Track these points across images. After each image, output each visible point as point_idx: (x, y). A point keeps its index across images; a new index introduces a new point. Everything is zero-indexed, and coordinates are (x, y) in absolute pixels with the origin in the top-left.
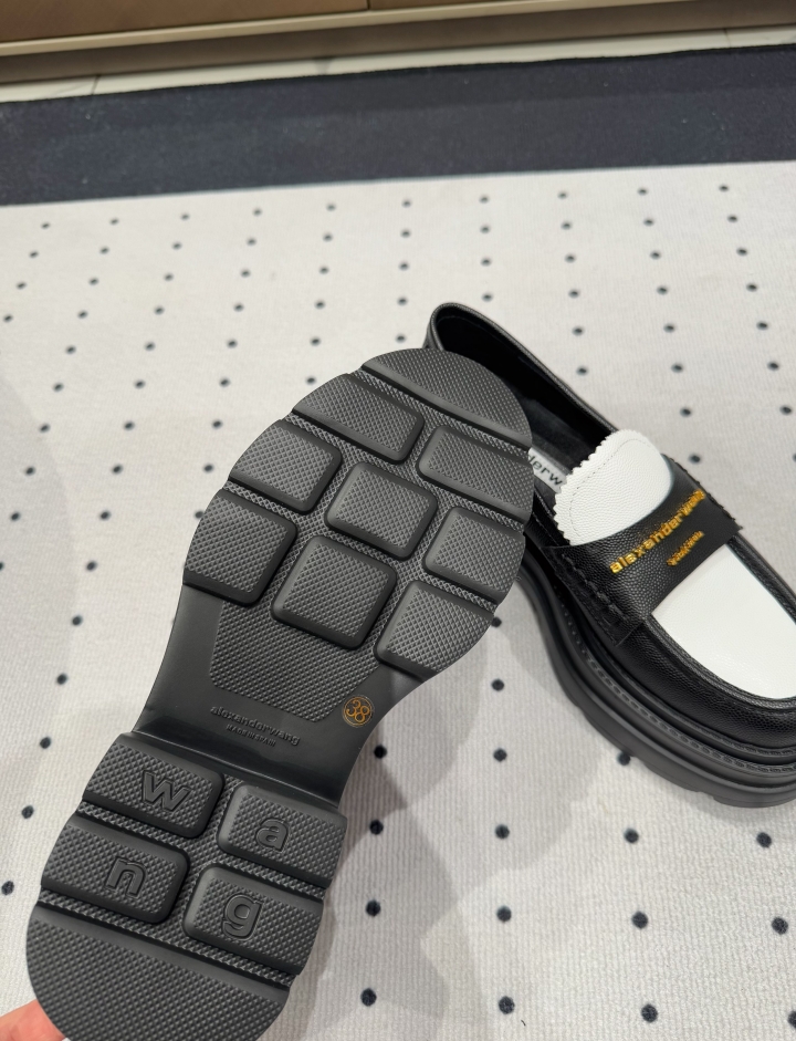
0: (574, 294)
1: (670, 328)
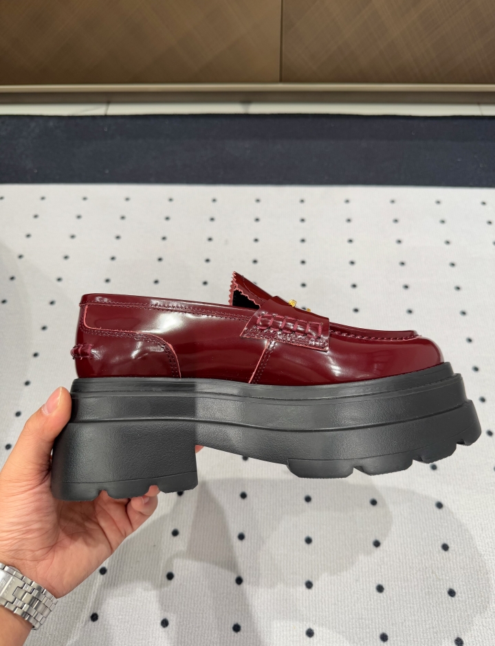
0: (403, 264)
1: (458, 288)
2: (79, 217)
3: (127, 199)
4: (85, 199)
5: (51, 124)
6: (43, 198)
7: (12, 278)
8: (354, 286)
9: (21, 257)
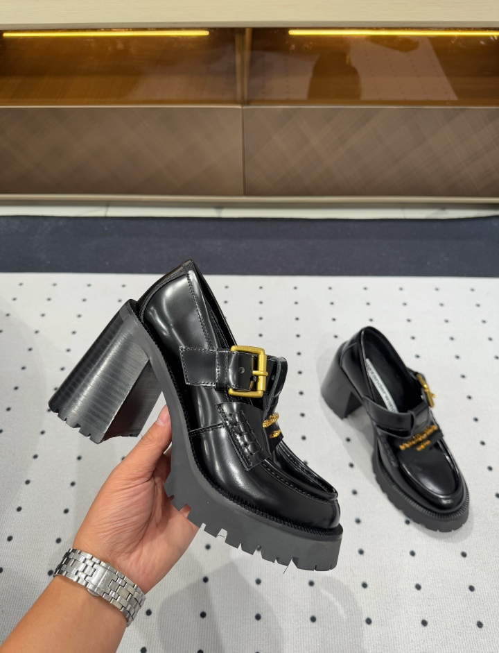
2: (84, 300)
3: (124, 286)
4: (89, 285)
5: (61, 223)
6: (55, 285)
7: (30, 349)
8: (299, 354)
9: (37, 332)
